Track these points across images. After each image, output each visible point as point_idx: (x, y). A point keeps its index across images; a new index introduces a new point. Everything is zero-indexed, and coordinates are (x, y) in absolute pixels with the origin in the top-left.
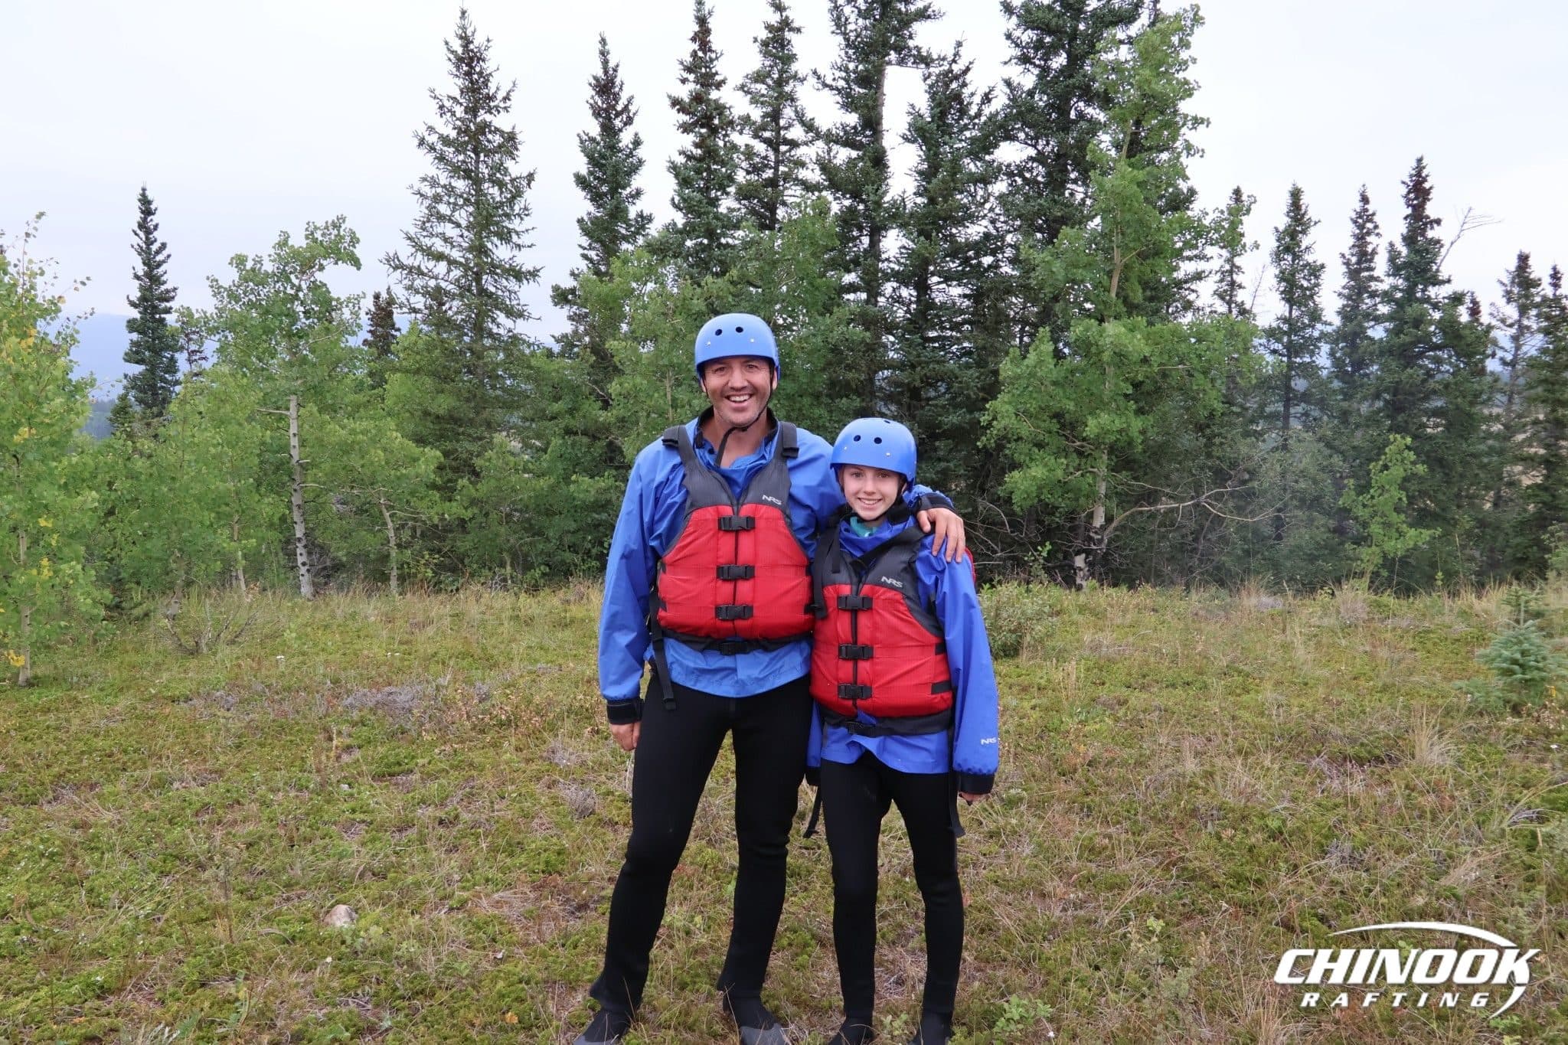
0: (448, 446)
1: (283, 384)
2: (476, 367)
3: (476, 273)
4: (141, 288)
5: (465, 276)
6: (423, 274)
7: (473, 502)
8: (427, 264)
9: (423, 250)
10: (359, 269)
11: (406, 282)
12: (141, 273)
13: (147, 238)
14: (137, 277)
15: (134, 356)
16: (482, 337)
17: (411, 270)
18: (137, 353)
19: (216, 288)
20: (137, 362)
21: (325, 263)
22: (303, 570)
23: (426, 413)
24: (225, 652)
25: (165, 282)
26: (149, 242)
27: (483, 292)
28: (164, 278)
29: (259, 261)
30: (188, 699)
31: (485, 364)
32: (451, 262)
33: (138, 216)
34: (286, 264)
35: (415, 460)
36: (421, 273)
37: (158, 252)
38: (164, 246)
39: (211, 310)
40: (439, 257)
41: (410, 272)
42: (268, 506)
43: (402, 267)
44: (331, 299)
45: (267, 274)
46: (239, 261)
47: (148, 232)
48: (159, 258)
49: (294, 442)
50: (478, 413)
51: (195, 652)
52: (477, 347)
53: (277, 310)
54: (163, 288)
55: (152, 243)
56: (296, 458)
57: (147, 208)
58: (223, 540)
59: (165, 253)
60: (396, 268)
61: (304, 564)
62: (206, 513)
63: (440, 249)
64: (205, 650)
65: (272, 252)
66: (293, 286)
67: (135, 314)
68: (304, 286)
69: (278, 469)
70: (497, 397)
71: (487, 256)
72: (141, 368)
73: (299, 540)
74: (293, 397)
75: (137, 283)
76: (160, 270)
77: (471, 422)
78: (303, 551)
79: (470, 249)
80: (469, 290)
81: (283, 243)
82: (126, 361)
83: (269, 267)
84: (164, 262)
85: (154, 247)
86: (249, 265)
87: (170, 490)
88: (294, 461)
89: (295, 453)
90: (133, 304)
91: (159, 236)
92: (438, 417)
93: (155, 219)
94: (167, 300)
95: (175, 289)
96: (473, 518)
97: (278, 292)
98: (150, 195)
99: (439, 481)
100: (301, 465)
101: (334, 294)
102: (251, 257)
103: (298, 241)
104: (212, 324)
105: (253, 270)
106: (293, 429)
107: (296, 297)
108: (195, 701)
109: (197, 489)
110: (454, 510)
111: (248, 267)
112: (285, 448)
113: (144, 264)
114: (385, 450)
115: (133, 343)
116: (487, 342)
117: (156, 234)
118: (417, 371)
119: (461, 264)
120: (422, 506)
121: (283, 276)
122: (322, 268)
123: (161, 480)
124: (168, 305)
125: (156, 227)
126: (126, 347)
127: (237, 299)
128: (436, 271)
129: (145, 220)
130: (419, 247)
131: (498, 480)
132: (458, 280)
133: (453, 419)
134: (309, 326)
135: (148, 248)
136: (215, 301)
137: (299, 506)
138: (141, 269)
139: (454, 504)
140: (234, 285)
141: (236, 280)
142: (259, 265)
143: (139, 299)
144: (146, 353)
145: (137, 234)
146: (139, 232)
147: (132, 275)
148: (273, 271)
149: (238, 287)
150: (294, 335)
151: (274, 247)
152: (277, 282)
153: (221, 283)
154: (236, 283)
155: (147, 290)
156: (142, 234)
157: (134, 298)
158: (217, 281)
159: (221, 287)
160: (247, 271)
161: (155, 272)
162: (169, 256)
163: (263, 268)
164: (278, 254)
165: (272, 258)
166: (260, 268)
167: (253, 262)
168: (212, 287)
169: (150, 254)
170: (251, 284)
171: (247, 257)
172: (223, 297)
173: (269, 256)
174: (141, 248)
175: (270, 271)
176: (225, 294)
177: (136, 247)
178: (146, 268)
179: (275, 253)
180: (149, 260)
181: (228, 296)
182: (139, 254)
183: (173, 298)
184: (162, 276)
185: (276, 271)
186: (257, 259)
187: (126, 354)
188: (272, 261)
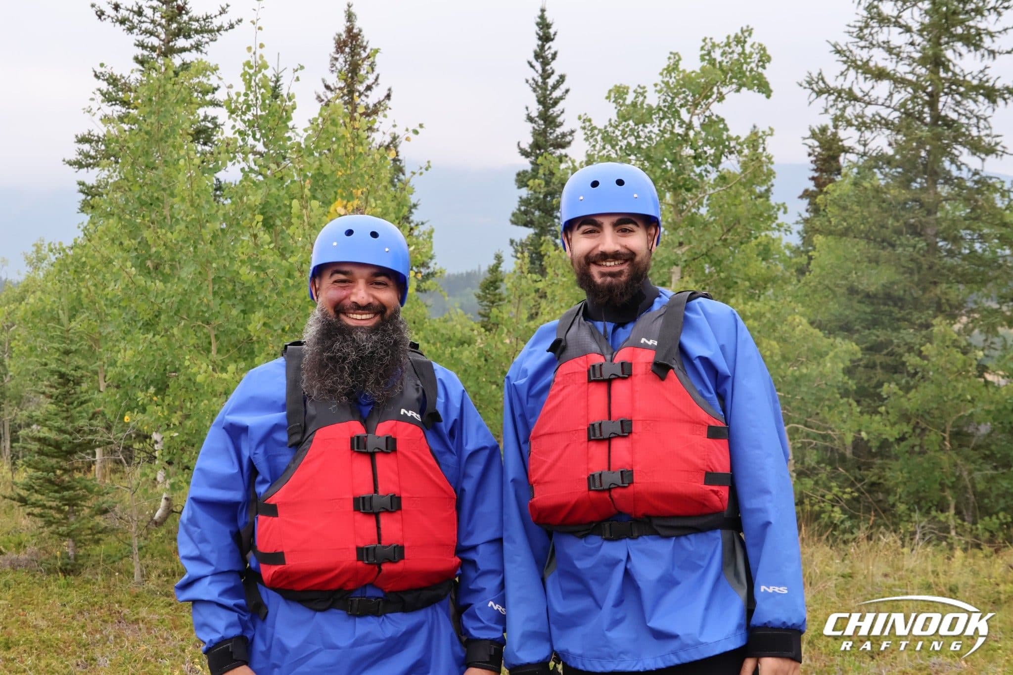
0: (880, 335)
2: (924, 226)
3: (930, 95)
4: (536, 133)
5: (914, 98)
6: (856, 99)
7: (905, 417)
8: (860, 84)
9: (857, 67)
10: (768, 97)
11: (832, 111)
12: (534, 114)
13: (544, 70)
14: (530, 119)
15: (522, 218)
16: (935, 183)
17: (839, 92)
18: (525, 213)
19: (590, 131)
20: (526, 225)
21: (724, 90)
23: (852, 291)
25: (561, 124)
26: (546, 75)
27: (937, 117)
28: (560, 119)
29: (641, 92)
31: (938, 221)
32: (899, 82)
33: (534, 44)
34: (676, 95)
35: (822, 355)
36: (852, 97)
37: (555, 87)
38: (562, 78)
40: (880, 75)
41: (839, 96)
43: (828, 91)
44: (729, 138)
45: (650, 108)
46: (619, 93)
47: (545, 63)
48: (556, 94)
50: (924, 290)
52: (927, 198)
54: (559, 131)
55: (549, 76)
57: (545, 35)
59: (563, 87)
60: (820, 93)
63: (881, 64)
65: (658, 79)
66: (682, 122)
67: (526, 164)
68: (696, 122)
70: (952, 269)
71: (947, 69)
72: (529, 232)
75: (530, 126)
76: (556, 110)
77: (917, 304)
79: (923, 61)
80: (921, 119)
81: (672, 68)
82: (513, 223)
83: (653, 99)
84: (561, 98)
85: (551, 81)
86: (630, 99)
90: (524, 153)
92: (868, 296)
93: (553, 46)
94: (563, 146)
95: (572, 132)
96: (902, 439)
97: (663, 132)
98: (549, 17)
99: (852, 384)
101: (733, 133)
102: (632, 88)
103: (692, 64)
105: (634, 105)
107: (685, 138)
110: (875, 426)
111: (628, 102)
113: (539, 102)
114: (783, 340)
115: (522, 201)
116: (944, 190)
117: (554, 65)
118: (845, 233)
119: (909, 83)
120: (833, 419)
121: (671, 112)
122: (721, 98)
124: (563, 151)
125: (554, 56)
126: (513, 205)
128: (874, 94)
129: (542, 48)
130: (852, 63)
131: (939, 386)
132: (904, 105)
133: (889, 297)
134: (700, 176)
135: (545, 83)
138: (535, 109)
139: (877, 418)
140: (611, 125)
141: (614, 117)
142: (641, 99)
143: (531, 146)
144: (537, 213)
145: (532, 66)
146: (534, 63)
147: (525, 117)
148: (658, 105)
149: (616, 127)
150: (680, 187)
151: (661, 74)
152: (663, 118)
153: (594, 123)
154: (613, 122)
155: (540, 134)
156: (538, 66)
157: (526, 146)
158: (590, 121)
159: (595, 128)
160: (627, 106)
161: (551, 111)
162: (567, 91)
163: (647, 101)
164: (667, 84)
165: (658, 88)
166: (642, 103)
167: (634, 95)
168: (584, 128)
169: (546, 90)
170: (631, 122)
171: (628, 88)
172: (596, 140)
173: (656, 85)
174: (536, 82)
175: (654, 106)
176: (599, 138)
177: (531, 81)
178: (541, 107)
179: (663, 82)
180: (545, 97)
181: (603, 139)
182: (535, 90)
183: (569, 143)
184: (558, 116)
185: (662, 104)
186: (639, 90)
187: (514, 215)
188: (660, 92)
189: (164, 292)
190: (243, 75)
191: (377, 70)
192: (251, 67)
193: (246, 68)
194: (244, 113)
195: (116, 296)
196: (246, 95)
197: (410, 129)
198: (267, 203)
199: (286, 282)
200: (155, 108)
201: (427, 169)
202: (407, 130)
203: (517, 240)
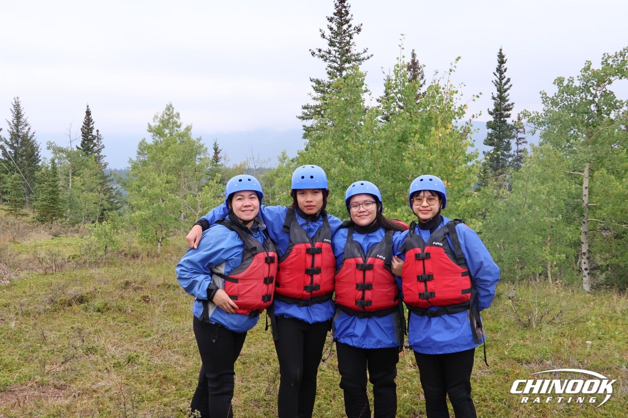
1: (582, 156)
4: (495, 104)
12: (496, 96)
13: (500, 76)
14: (494, 98)
15: (489, 142)
18: (490, 140)
19: (545, 98)
20: (490, 145)
21: (613, 79)
22: (585, 273)
24: (546, 328)
25: (508, 100)
26: (501, 79)
28: (507, 98)
29: (571, 80)
30: (528, 363)
33: (497, 64)
34: (588, 81)
37: (505, 84)
38: (509, 80)
39: (541, 112)
42: (569, 233)
44: (616, 101)
45: (576, 88)
46: (559, 81)
47: (501, 73)
48: (506, 87)
49: (586, 192)
51: (527, 326)
53: (581, 110)
54: (507, 103)
55: (503, 79)
56: (586, 202)
57: (502, 61)
58: (545, 254)
59: (509, 84)
61: (586, 269)
62: (536, 236)
64: (534, 326)
65: (580, 74)
66: (591, 94)
67: (491, 118)
68: (598, 94)
69: (574, 208)
72: (493, 147)
73: (584, 254)
74: (587, 165)
75: (493, 101)
76: (506, 94)
78: (586, 261)
81: (587, 69)
82: (485, 144)
83: (577, 83)
84: (508, 89)
85: (504, 81)
86: (565, 83)
87: (517, 220)
88: (584, 204)
89: (586, 199)
90: (491, 113)
91: (507, 75)
93: (505, 65)
94: (508, 110)
95: (513, 104)
97: (582, 98)
98: (504, 53)
100: (588, 207)
101: (618, 98)
102: (567, 78)
103: (597, 66)
104: (541, 120)
105: (567, 86)
106: (586, 184)
107: (593, 102)
108: (533, 365)
109: (531, 221)
112: (579, 196)
113: (498, 91)
115: (489, 134)
117: (505, 74)
121: (586, 89)
122: (611, 82)
123: (512, 214)
124: (508, 113)
125: (505, 70)
126: (485, 136)
127: (557, 104)
129: (500, 66)
135: (501, 82)
136: (543, 106)
137: (586, 233)
138: (496, 94)
140: (556, 96)
141: (557, 93)
142: (571, 83)
143: (494, 110)
144: (495, 140)
145: (495, 75)
146: (496, 73)
147: (491, 98)
148: (580, 86)
149: (557, 97)
150: (590, 125)
151: (581, 71)
152: (582, 93)
153: (548, 95)
154: (557, 94)
155: (498, 105)
156: (498, 75)
157: (491, 110)
158: (546, 94)
159: (548, 97)
160: (564, 87)
161: (503, 95)
162: (511, 86)
163: (574, 85)
164: (584, 76)
165: (579, 78)
166: (572, 85)
167: (568, 81)
168: (542, 98)
169: (501, 85)
170: (565, 95)
171: (564, 78)
172: (548, 103)
173: (578, 77)
174: (497, 82)
175: (578, 86)
176: (550, 102)
177: (494, 81)
178: (499, 93)
179: (582, 75)
180: (501, 88)
181: (552, 103)
182: (496, 85)
183: (511, 109)
184: (506, 97)
185: (581, 86)
186: (570, 79)
187: (485, 140)
188: (579, 80)
189: (356, 172)
190: (395, 71)
191: (425, 78)
192: (398, 67)
193: (396, 68)
194: (394, 89)
195: (335, 174)
196: (396, 80)
197: (475, 95)
198: (406, 131)
199: (429, 168)
200: (350, 88)
201: (480, 115)
202: (474, 96)
203: (486, 151)
